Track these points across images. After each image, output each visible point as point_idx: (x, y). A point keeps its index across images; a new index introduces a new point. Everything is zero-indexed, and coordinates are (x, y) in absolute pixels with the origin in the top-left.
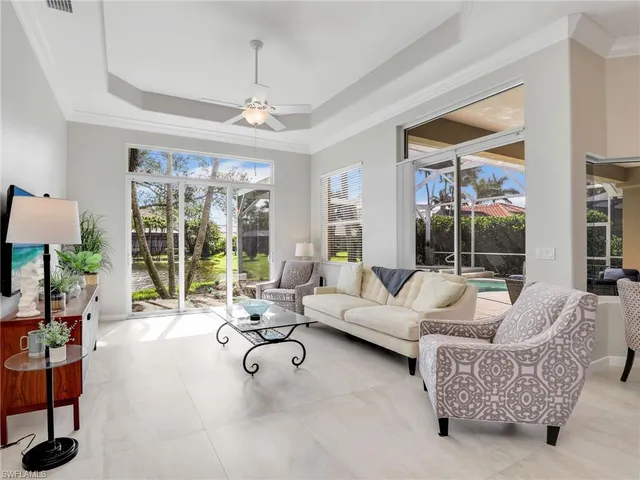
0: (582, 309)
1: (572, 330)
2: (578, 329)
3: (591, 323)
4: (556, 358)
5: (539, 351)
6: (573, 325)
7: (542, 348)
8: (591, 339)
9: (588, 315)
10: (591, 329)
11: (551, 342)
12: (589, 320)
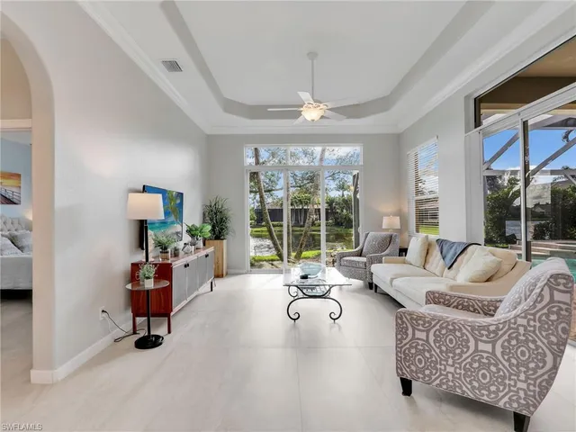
0: (551, 289)
1: (538, 311)
2: (545, 311)
3: (564, 307)
4: (517, 338)
5: (498, 329)
6: (539, 306)
7: (501, 326)
8: (563, 325)
9: (558, 296)
10: (563, 313)
11: (513, 321)
12: (559, 302)
